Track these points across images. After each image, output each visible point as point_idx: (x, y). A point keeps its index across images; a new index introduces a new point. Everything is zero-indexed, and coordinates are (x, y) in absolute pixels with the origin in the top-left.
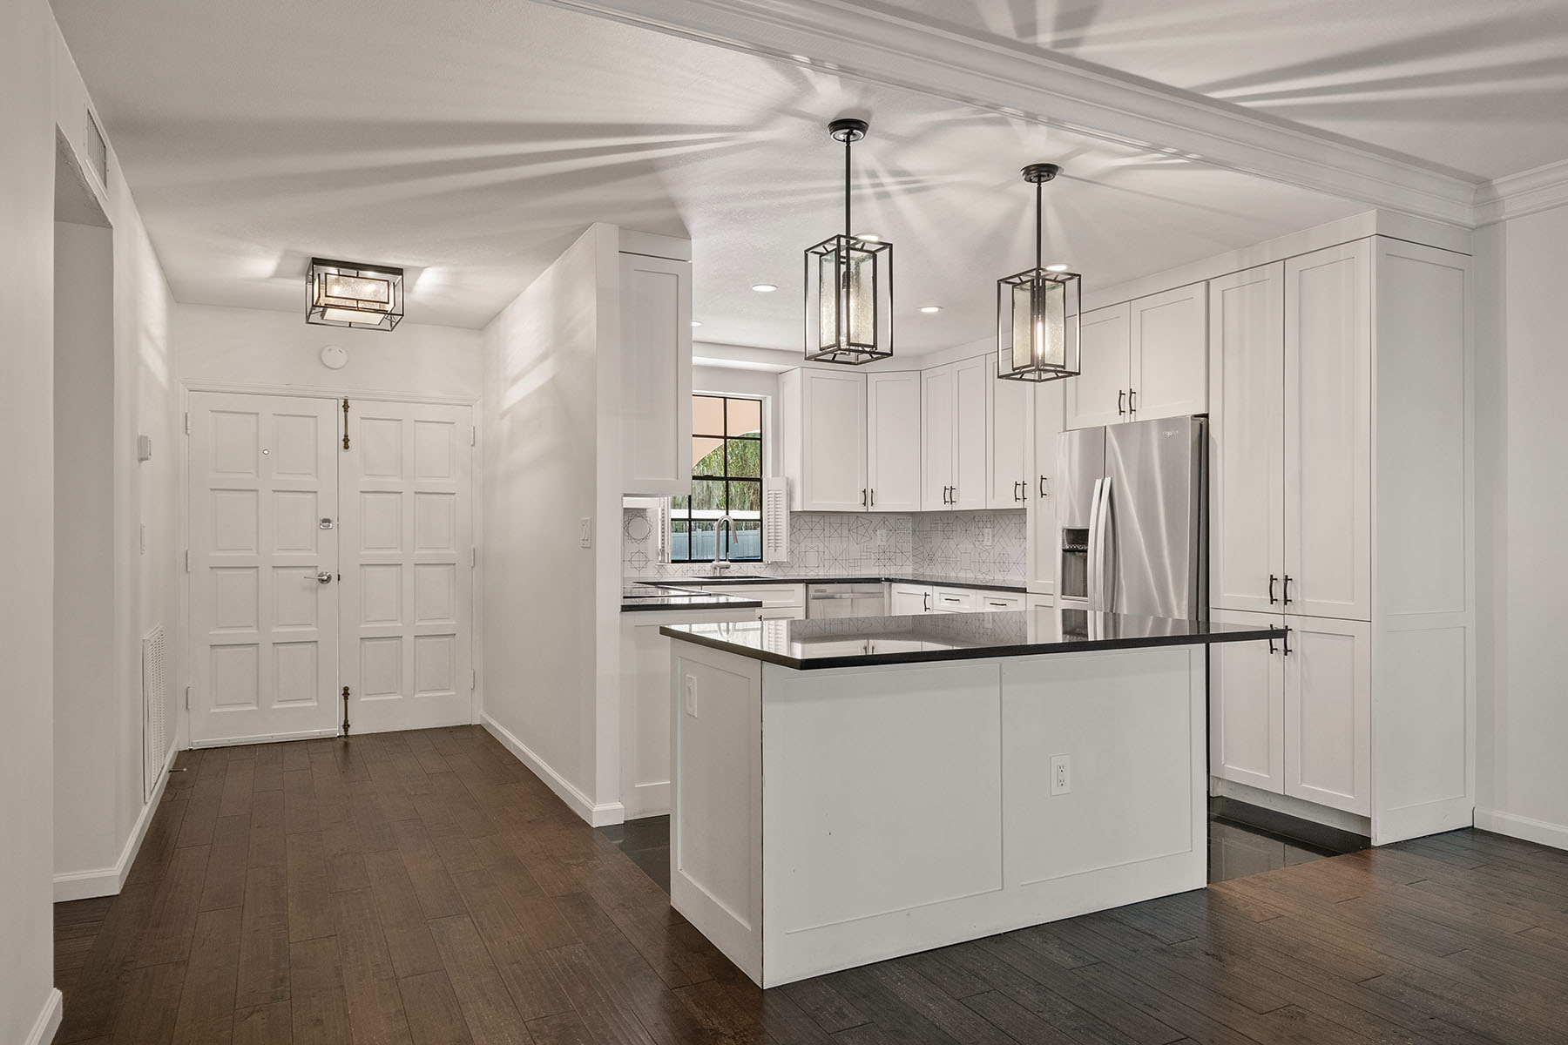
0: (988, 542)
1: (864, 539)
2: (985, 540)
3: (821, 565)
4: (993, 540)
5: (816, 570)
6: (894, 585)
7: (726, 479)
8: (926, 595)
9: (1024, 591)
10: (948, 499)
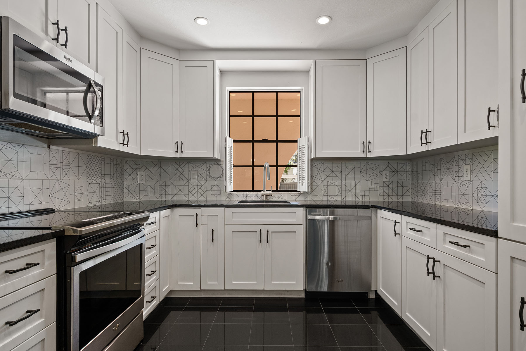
0: (467, 177)
1: (372, 177)
2: (465, 175)
3: (339, 194)
4: (471, 176)
5: (336, 198)
6: (379, 211)
7: (277, 141)
8: (396, 222)
9: (494, 234)
10: (424, 141)
